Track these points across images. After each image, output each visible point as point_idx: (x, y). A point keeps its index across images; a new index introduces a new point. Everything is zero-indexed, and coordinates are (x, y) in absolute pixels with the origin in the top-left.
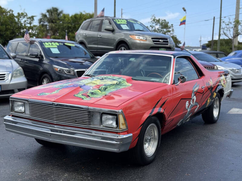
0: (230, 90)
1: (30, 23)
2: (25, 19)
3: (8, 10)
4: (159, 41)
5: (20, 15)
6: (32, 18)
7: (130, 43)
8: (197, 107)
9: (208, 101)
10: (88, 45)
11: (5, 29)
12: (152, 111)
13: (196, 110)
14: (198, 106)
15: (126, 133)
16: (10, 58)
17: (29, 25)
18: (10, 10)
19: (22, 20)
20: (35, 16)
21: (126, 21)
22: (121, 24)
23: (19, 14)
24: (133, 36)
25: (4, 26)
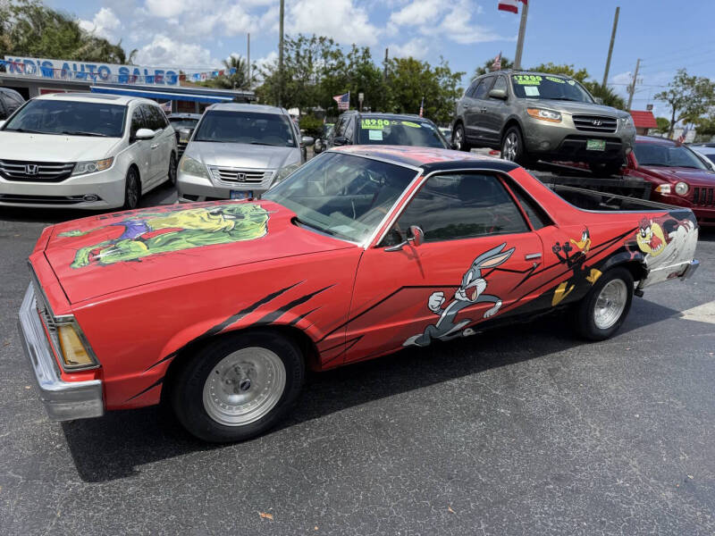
0: (688, 262)
1: (453, 86)
2: (446, 79)
3: (423, 63)
4: (591, 124)
5: (437, 72)
6: (457, 76)
7: (525, 125)
8: (492, 307)
9: (560, 290)
10: (469, 124)
11: (412, 94)
12: (229, 321)
13: (491, 313)
14: (500, 304)
15: (92, 375)
16: (294, 145)
17: (450, 89)
18: (426, 64)
19: (442, 81)
20: (463, 74)
21: (541, 79)
22: (528, 85)
23: (437, 69)
24: (534, 110)
25: (411, 91)
